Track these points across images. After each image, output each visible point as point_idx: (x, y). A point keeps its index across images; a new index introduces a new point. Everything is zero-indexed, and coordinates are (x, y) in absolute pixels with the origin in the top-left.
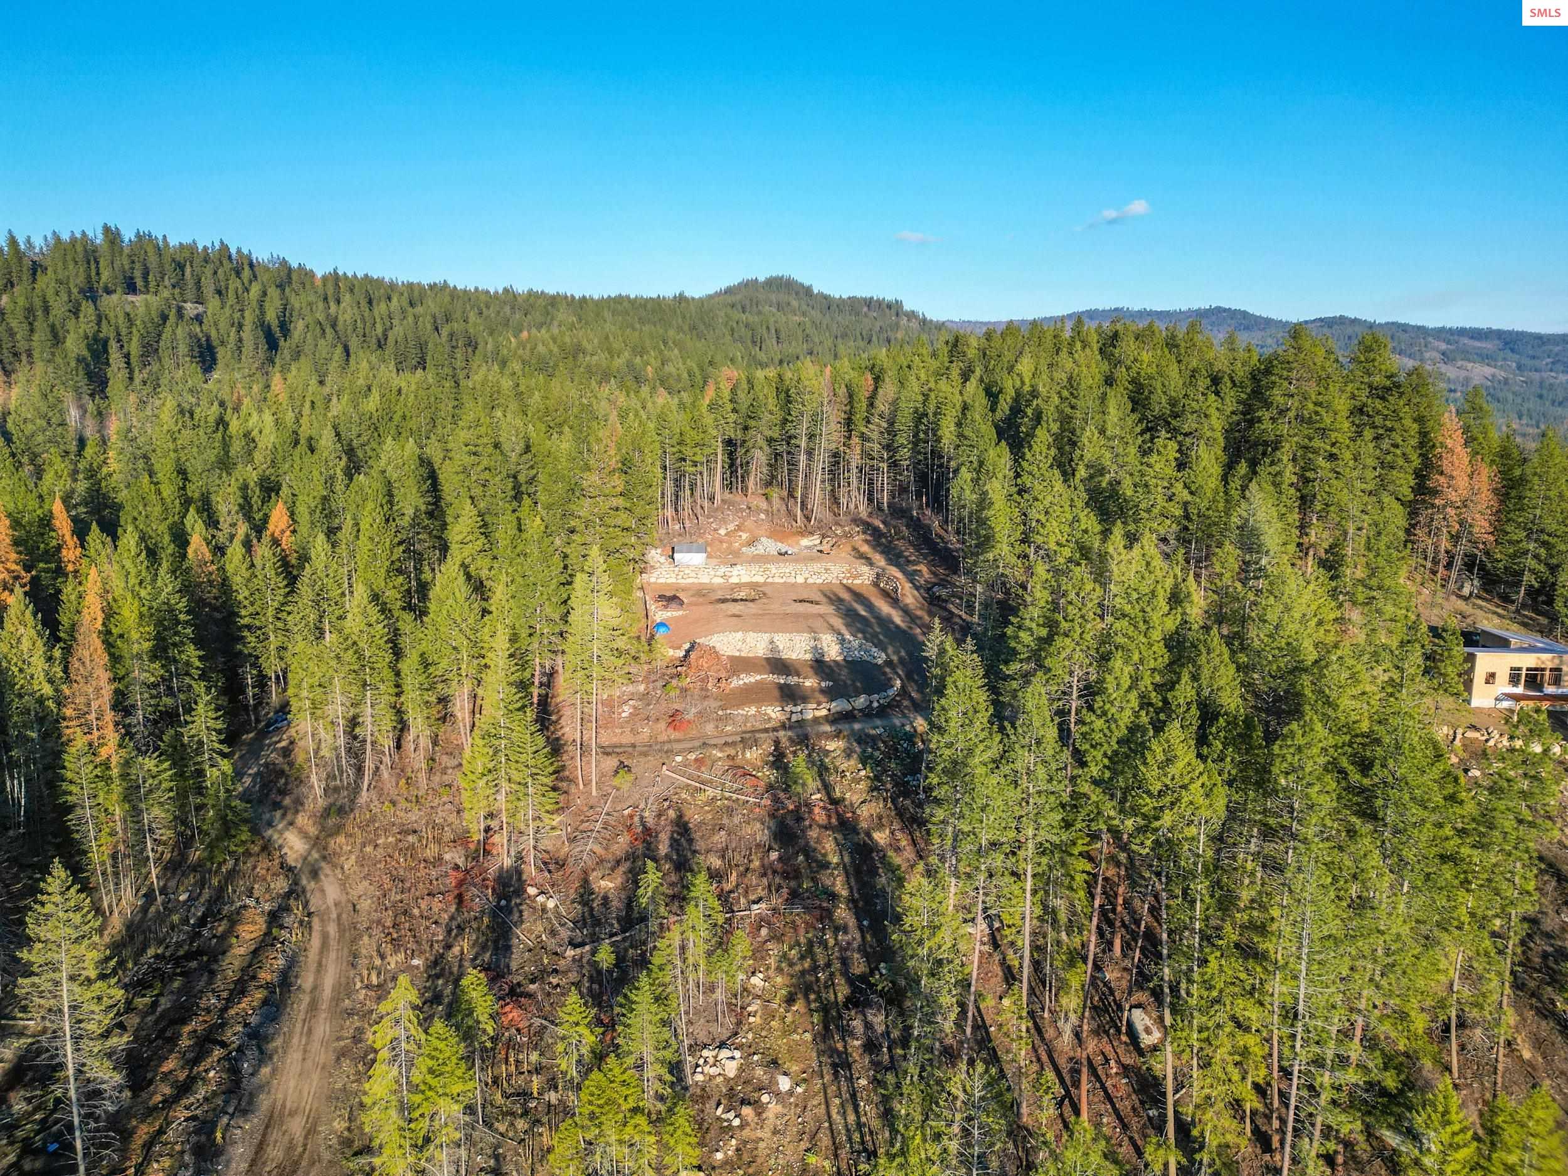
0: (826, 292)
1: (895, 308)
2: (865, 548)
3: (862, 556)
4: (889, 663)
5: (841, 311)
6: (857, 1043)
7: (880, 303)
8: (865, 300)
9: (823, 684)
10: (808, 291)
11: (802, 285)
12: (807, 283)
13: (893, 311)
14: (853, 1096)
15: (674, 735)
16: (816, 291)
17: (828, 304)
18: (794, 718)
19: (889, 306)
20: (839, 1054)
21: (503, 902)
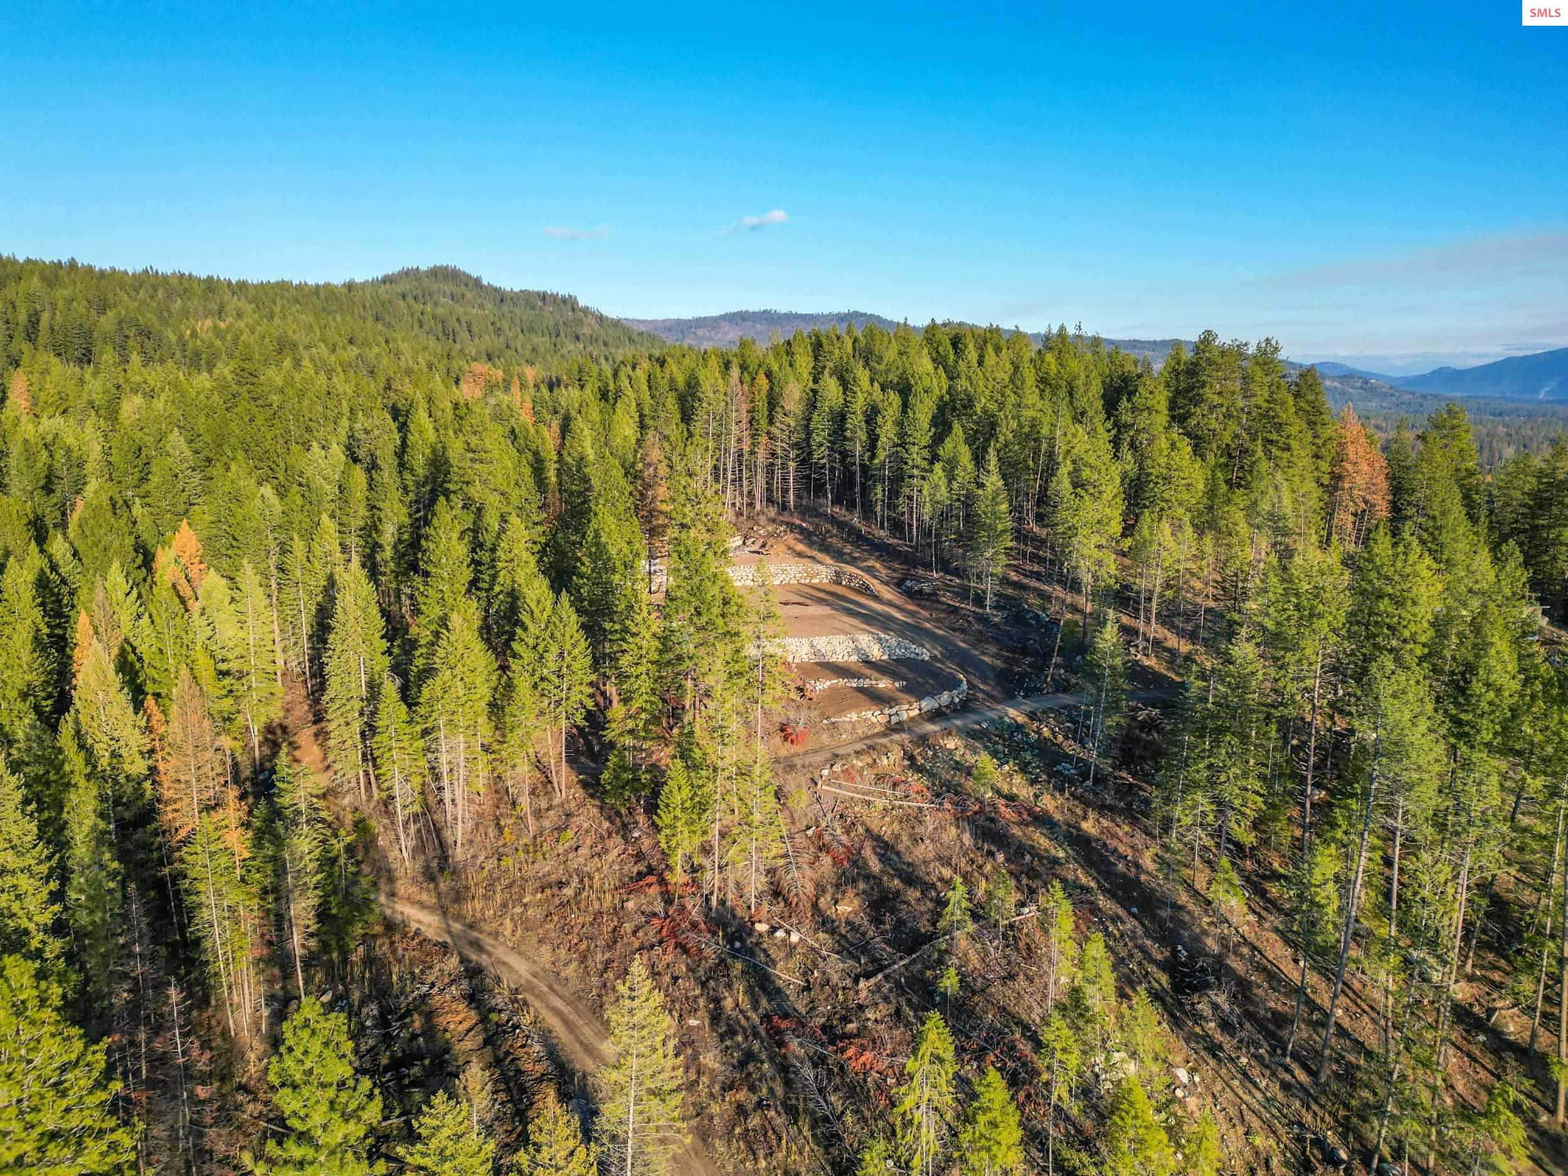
0: (496, 284)
1: (569, 302)
2: (800, 547)
3: (800, 555)
4: (934, 658)
5: (515, 305)
6: (1212, 1025)
7: (554, 297)
8: (538, 293)
9: (897, 685)
10: (477, 282)
11: (469, 277)
12: (475, 275)
13: (569, 307)
14: (1245, 1074)
15: (795, 749)
16: (485, 283)
17: (501, 297)
18: (894, 720)
19: (564, 301)
20: (1203, 1038)
21: (738, 944)
